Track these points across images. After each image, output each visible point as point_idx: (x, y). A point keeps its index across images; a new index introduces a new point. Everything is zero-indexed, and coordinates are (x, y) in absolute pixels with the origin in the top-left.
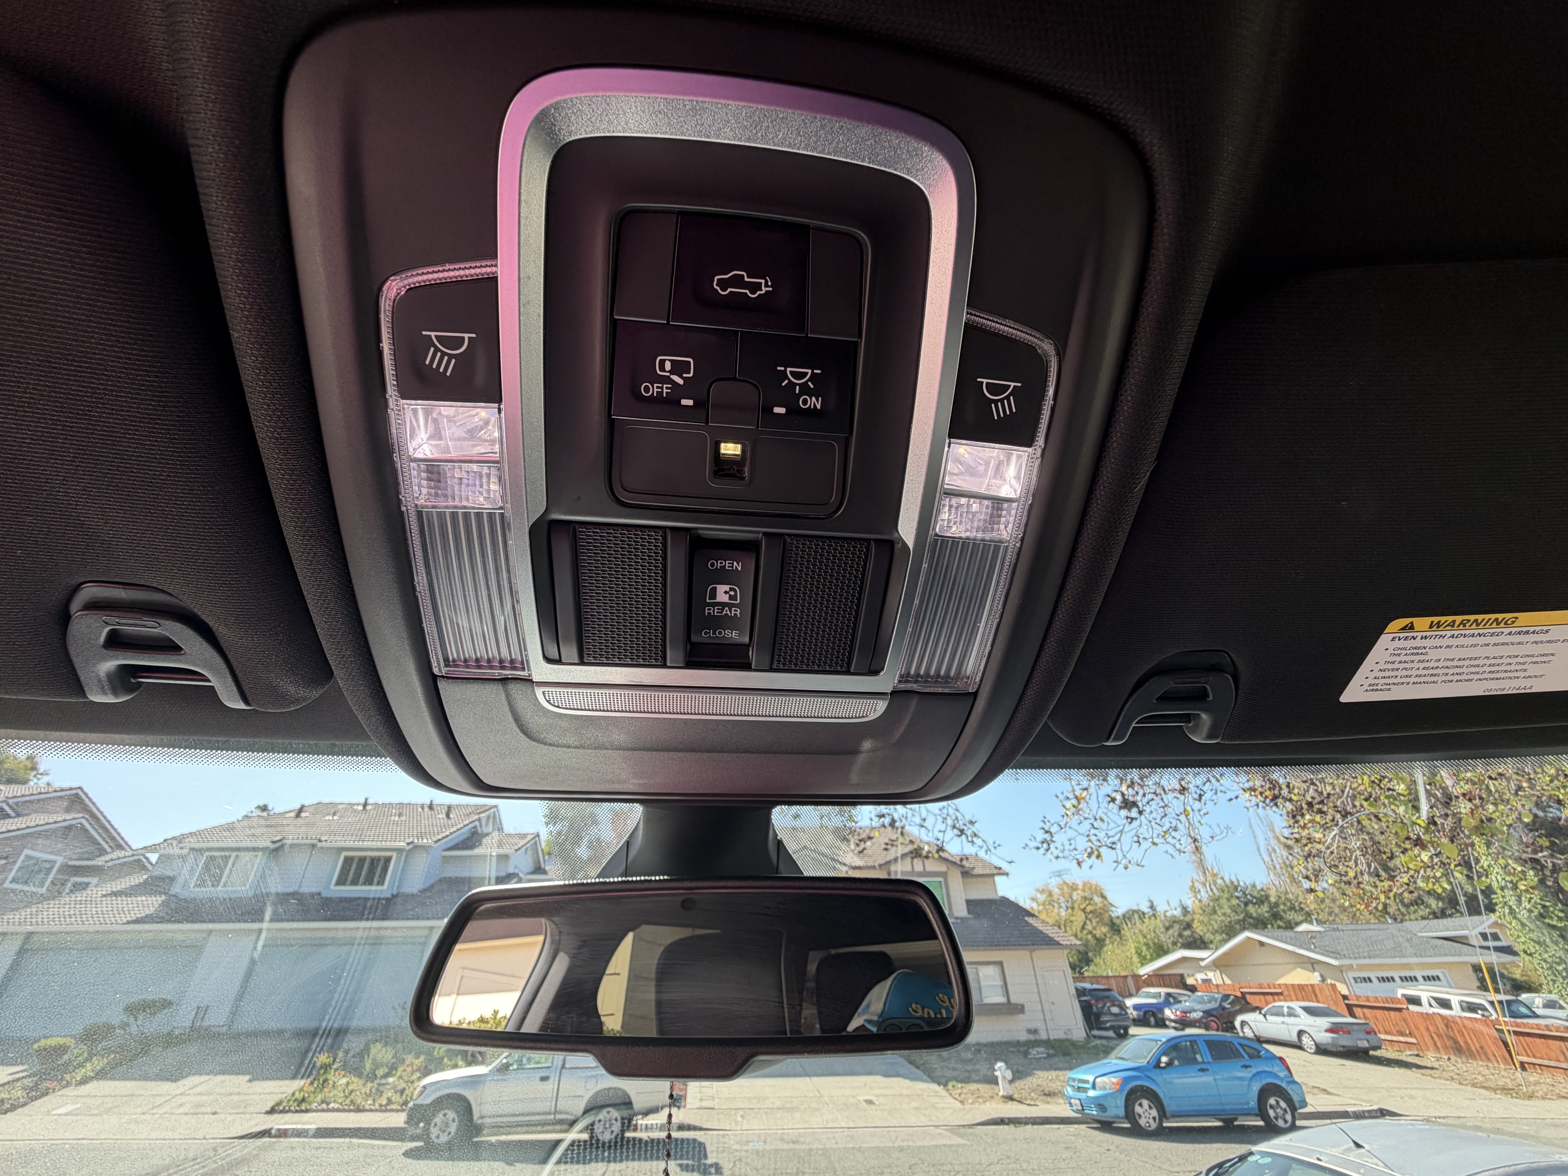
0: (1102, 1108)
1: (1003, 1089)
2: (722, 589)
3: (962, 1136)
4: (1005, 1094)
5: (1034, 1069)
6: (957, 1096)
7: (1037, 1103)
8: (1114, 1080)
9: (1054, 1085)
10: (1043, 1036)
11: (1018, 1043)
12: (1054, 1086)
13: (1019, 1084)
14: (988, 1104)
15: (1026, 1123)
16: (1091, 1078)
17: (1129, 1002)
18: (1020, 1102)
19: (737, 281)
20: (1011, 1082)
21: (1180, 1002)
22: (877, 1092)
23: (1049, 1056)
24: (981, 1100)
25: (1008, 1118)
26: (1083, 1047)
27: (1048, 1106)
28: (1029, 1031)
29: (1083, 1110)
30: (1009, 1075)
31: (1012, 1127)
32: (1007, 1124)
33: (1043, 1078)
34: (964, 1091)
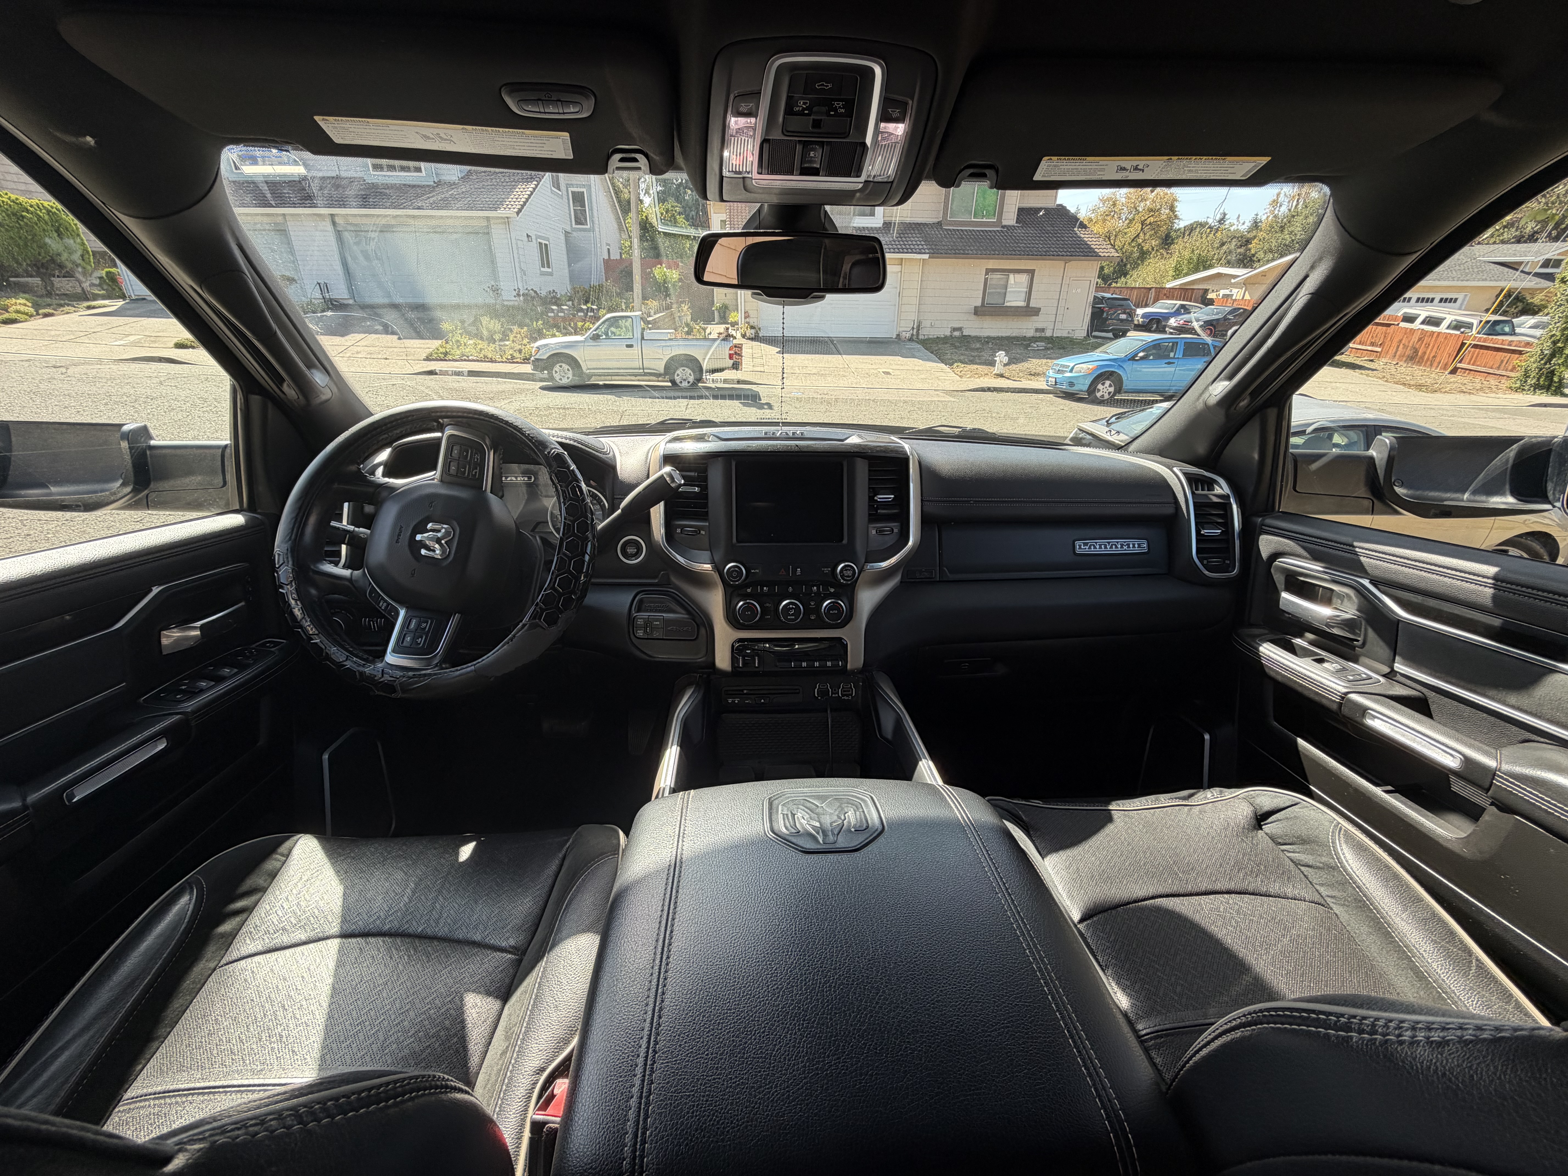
0: (1071, 384)
1: (998, 368)
2: (812, 153)
3: (954, 397)
4: (998, 372)
5: (1029, 357)
6: (958, 373)
7: (1022, 379)
8: (1091, 367)
9: (1041, 369)
10: (1048, 334)
11: (1024, 338)
12: (1039, 370)
13: (1013, 367)
14: (981, 378)
15: (1007, 392)
16: (1072, 365)
17: (1140, 311)
18: (1008, 378)
19: (823, 85)
20: (1005, 365)
21: (1190, 313)
22: (895, 367)
23: (1047, 349)
24: (977, 376)
25: (994, 388)
26: (1079, 343)
27: (1030, 382)
28: (1037, 330)
29: (1056, 385)
30: (1006, 360)
31: (995, 393)
32: (992, 391)
33: (1034, 364)
34: (965, 369)
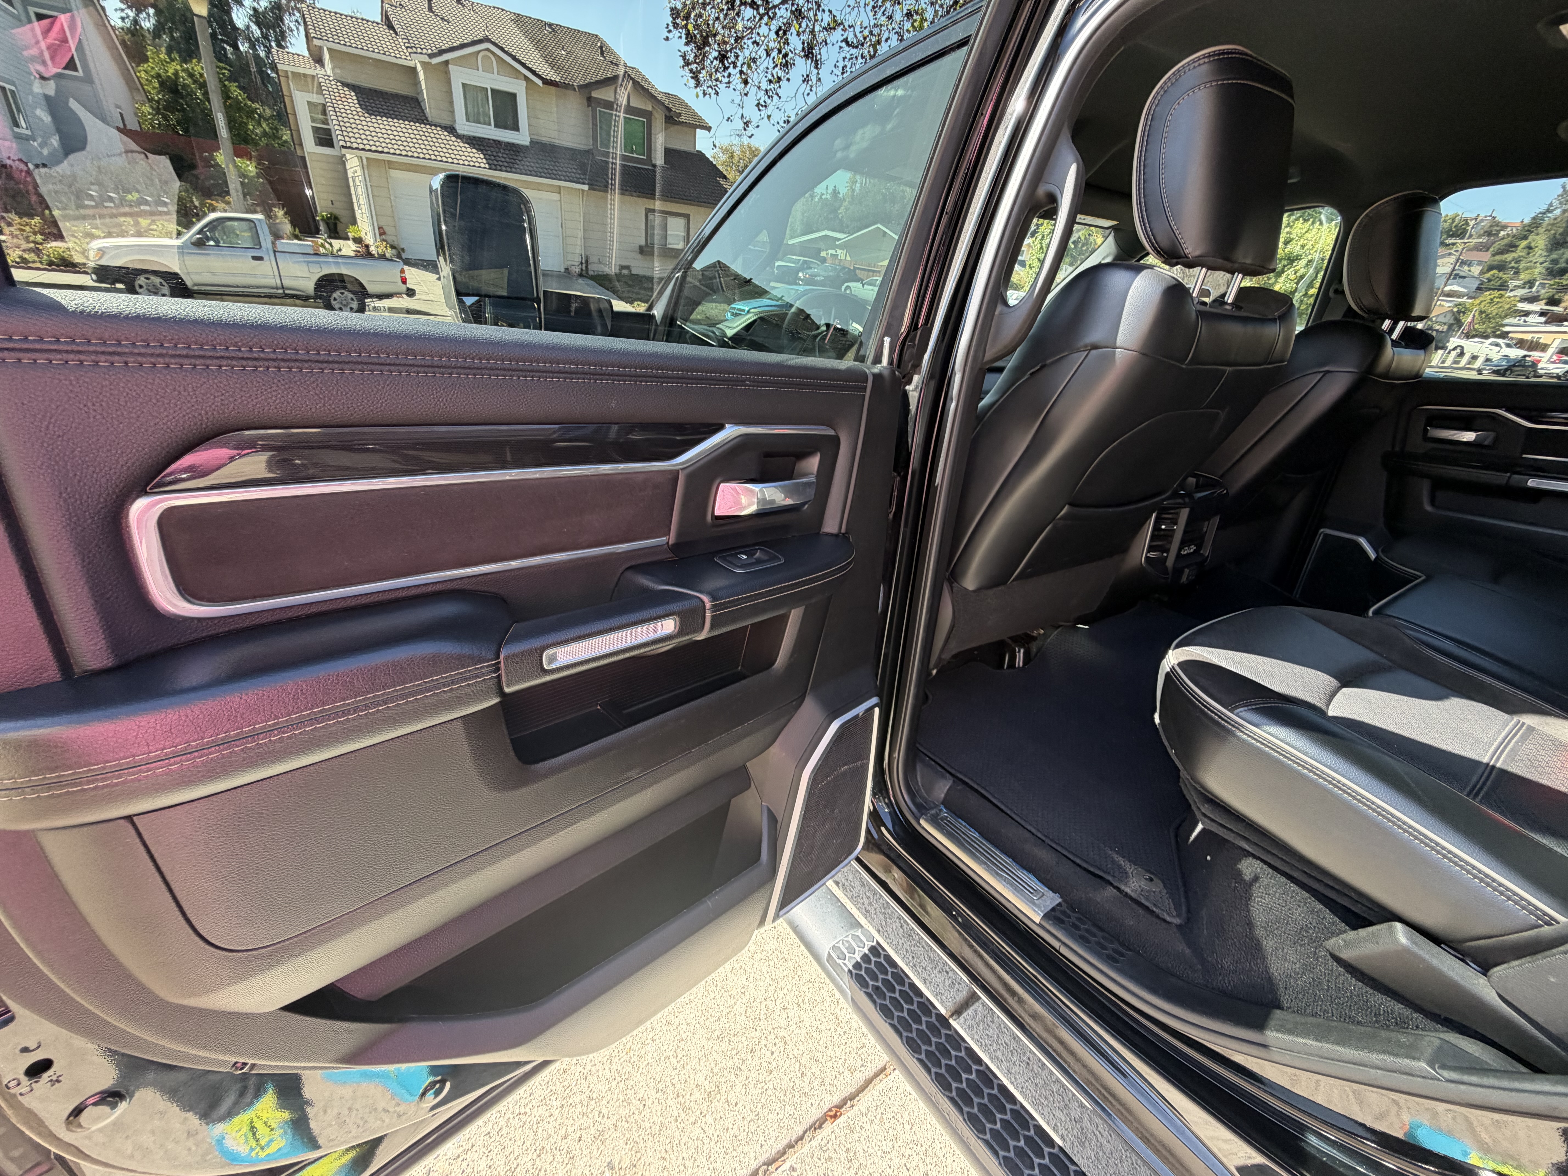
21: (811, 268)
